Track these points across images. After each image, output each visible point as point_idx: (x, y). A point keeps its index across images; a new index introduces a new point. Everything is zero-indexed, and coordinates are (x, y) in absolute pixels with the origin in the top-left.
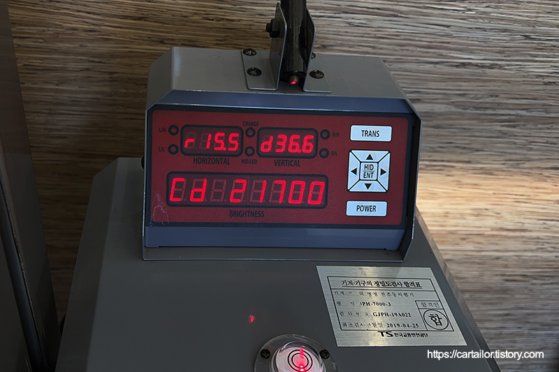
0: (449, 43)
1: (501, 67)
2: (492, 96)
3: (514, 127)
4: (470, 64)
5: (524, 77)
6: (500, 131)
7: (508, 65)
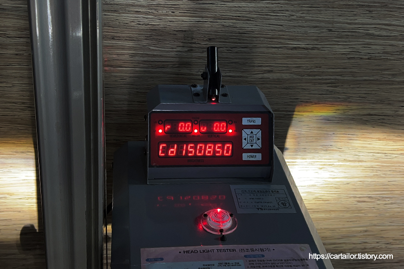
0: (284, 35)
1: (318, 49)
2: (317, 67)
3: (336, 87)
4: (299, 48)
5: (334, 54)
6: (327, 90)
7: (323, 48)
